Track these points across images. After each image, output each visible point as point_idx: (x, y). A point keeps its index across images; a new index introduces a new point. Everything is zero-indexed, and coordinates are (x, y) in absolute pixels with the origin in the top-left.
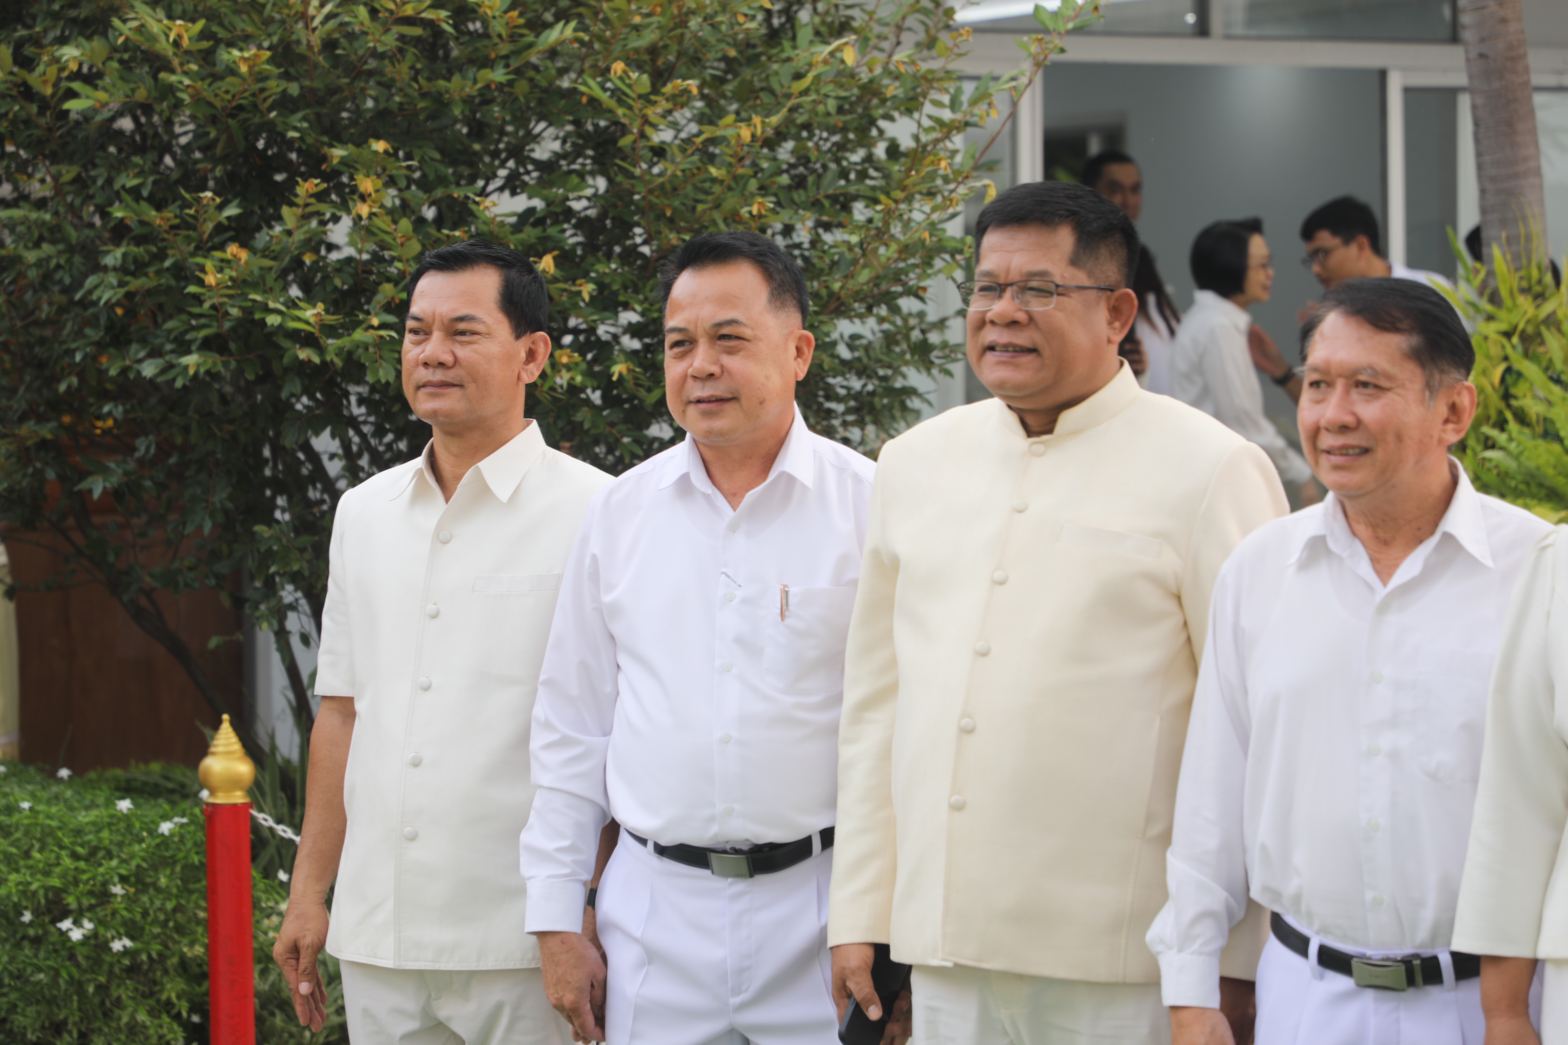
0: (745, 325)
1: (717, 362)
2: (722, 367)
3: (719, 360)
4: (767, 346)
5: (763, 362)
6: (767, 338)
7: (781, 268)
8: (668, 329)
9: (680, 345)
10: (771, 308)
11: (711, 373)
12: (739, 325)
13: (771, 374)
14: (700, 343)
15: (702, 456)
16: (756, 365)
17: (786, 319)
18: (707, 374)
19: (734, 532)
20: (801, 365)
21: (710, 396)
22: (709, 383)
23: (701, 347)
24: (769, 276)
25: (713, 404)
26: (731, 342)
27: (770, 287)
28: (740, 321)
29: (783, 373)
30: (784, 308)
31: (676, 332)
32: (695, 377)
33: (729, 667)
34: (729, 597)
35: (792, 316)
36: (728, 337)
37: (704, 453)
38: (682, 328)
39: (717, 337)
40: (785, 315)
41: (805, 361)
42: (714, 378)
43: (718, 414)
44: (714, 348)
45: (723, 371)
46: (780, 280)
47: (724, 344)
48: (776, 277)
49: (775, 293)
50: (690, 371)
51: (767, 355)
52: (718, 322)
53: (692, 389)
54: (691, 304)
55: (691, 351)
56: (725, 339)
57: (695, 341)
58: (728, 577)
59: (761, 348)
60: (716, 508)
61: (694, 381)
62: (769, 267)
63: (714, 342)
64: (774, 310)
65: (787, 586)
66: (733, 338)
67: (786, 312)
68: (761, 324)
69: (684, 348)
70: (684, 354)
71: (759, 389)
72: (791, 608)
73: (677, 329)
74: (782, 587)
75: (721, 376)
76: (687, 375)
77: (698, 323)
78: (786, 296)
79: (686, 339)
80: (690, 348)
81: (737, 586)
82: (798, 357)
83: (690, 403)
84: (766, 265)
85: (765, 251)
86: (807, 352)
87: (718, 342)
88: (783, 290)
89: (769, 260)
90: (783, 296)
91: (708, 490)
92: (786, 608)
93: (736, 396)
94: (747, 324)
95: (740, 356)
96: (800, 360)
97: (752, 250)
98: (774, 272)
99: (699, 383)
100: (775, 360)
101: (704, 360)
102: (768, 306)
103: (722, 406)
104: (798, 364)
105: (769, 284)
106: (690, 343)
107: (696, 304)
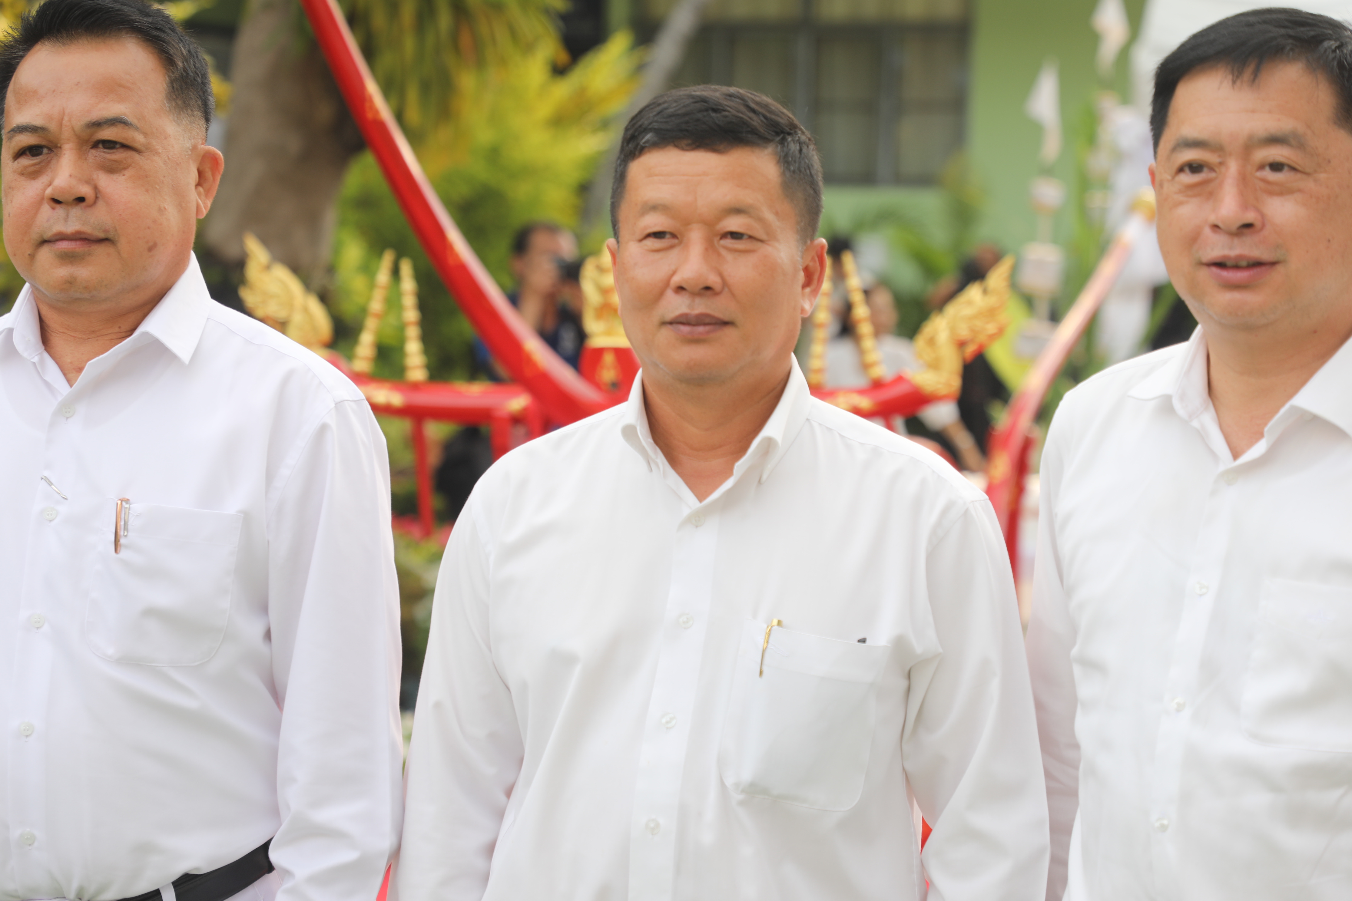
0: (137, 129)
1: (89, 181)
2: (96, 188)
3: (93, 179)
4: (165, 161)
5: (156, 188)
6: (165, 149)
7: (185, 52)
8: (9, 129)
9: (28, 153)
10: (170, 108)
11: (79, 195)
12: (127, 127)
13: (167, 208)
14: (65, 150)
15: (43, 317)
16: (147, 191)
17: (190, 126)
18: (74, 197)
19: (67, 418)
20: (203, 197)
21: (74, 232)
22: (76, 211)
23: (66, 156)
24: (167, 59)
25: (78, 243)
26: (113, 153)
27: (169, 76)
28: (128, 121)
29: (182, 206)
30: (187, 110)
31: (22, 133)
32: (56, 201)
33: (39, 622)
34: (48, 515)
35: (196, 122)
36: (109, 145)
37: (46, 312)
38: (36, 127)
39: (92, 143)
40: (188, 120)
41: (207, 192)
42: (83, 204)
43: (83, 259)
44: (86, 159)
45: (98, 196)
46: (183, 69)
47: (102, 154)
48: (178, 64)
49: (175, 85)
50: (49, 191)
51: (164, 177)
52: (95, 121)
53: (48, 221)
54: (54, 91)
55: (49, 162)
56: (105, 148)
57: (56, 147)
58: (50, 483)
59: (156, 166)
60: (47, 384)
61: (53, 209)
62: (169, 47)
63: (87, 151)
64: (174, 112)
65: (127, 501)
66: (118, 146)
67: (189, 116)
68: (157, 129)
69: (38, 158)
70: (37, 166)
71: (149, 228)
72: (130, 534)
73: (24, 128)
74: (119, 502)
75: (95, 203)
76: (43, 199)
77: (62, 119)
78: (190, 93)
79: (44, 143)
80: (47, 158)
81: (61, 497)
82: (199, 184)
83: (44, 242)
84: (164, 44)
85: (162, 25)
86: (212, 178)
87: (93, 151)
88: (186, 83)
89: (167, 38)
90: (186, 92)
91: (34, 357)
92: (121, 533)
93: (110, 236)
94: (138, 126)
95: (123, 177)
96: (201, 189)
97: (144, 21)
98: (175, 56)
99: (60, 211)
100: (174, 185)
101: (71, 176)
102: (165, 104)
103: (90, 247)
104: (199, 194)
105: (168, 72)
106: (48, 151)
107: (61, 92)
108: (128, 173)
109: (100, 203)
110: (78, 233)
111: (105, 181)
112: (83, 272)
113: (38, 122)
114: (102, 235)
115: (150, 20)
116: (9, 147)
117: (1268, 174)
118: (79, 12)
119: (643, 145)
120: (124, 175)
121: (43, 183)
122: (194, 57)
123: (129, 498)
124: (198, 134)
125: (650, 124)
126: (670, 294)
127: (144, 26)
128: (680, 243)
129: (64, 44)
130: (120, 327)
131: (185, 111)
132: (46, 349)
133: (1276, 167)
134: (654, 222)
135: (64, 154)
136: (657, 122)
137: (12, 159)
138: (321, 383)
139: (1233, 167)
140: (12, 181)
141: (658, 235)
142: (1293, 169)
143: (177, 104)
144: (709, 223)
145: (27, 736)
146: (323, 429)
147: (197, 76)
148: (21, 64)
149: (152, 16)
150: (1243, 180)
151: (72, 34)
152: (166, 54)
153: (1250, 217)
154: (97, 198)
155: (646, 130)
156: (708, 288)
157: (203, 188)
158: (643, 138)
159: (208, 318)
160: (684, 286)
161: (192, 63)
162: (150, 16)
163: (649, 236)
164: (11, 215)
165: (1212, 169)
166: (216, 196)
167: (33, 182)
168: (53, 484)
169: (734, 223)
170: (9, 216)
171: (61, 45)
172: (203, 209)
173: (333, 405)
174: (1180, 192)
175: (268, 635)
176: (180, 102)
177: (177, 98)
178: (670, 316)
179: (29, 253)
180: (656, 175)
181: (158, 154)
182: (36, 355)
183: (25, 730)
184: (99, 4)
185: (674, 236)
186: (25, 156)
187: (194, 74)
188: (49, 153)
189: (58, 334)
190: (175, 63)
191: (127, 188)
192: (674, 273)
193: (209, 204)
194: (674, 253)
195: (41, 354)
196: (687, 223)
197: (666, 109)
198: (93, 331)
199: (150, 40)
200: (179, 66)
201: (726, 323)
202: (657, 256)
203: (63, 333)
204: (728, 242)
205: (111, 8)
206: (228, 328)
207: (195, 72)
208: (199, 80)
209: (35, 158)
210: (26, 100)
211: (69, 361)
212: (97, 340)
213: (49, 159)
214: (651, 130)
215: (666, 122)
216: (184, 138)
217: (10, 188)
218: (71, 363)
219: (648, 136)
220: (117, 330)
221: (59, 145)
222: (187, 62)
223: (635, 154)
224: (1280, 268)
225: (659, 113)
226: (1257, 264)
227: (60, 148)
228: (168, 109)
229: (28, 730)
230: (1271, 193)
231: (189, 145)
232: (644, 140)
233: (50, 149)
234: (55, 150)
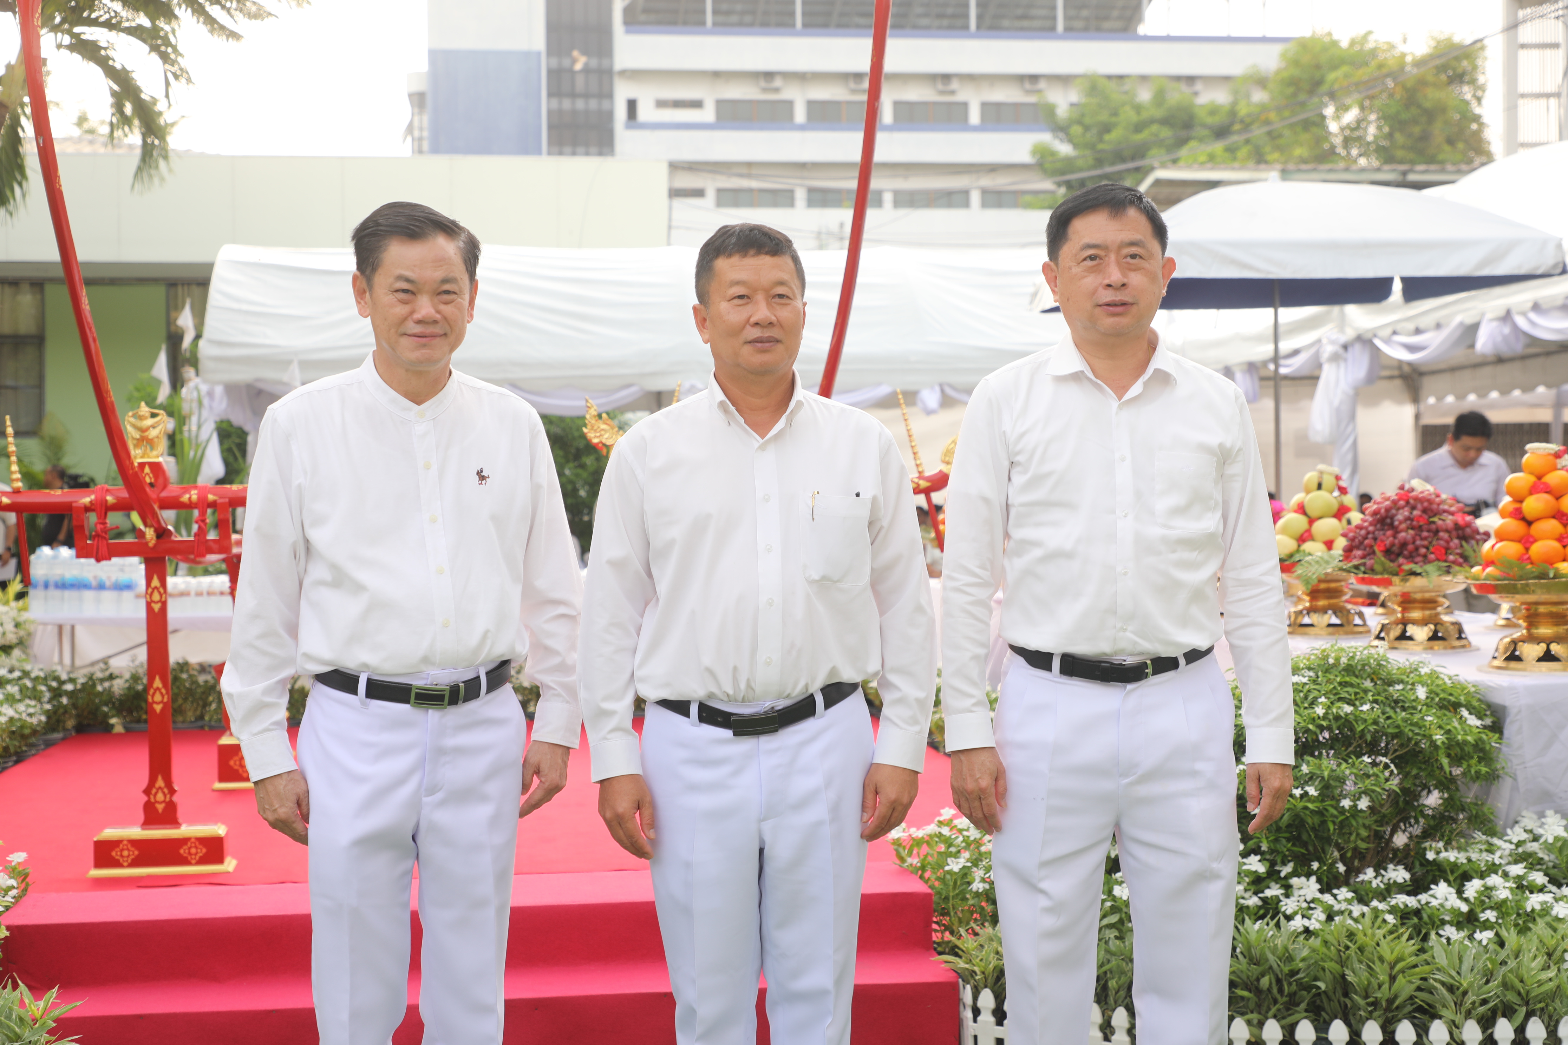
117: (1129, 259)
126: (748, 327)
128: (753, 301)
133: (1133, 256)
134: (737, 291)
139: (1113, 257)
141: (741, 297)
142: (1141, 257)
144: (766, 291)
150: (1118, 264)
153: (1125, 281)
156: (770, 323)
160: (757, 323)
163: (735, 298)
165: (1101, 259)
169: (780, 290)
174: (1085, 270)
178: (750, 339)
185: (748, 297)
192: (751, 316)
194: (750, 306)
196: (755, 290)
201: (778, 341)
202: (740, 308)
204: (777, 300)
224: (1134, 306)
226: (1124, 304)
230: (1131, 270)
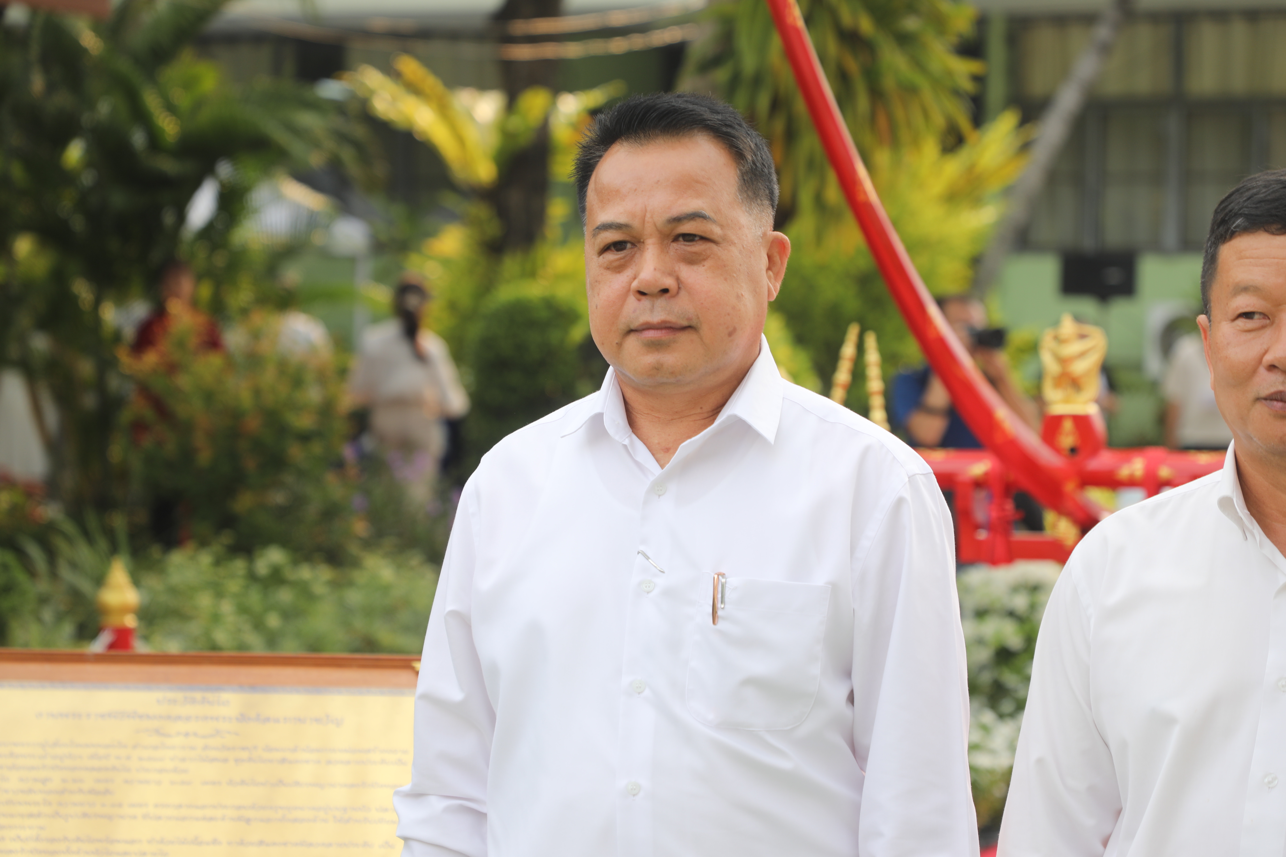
0: (714, 222)
1: (672, 273)
2: (678, 279)
3: (675, 271)
4: (741, 250)
5: (734, 276)
6: (740, 239)
7: (753, 146)
8: (595, 227)
9: (613, 248)
10: (742, 199)
11: (664, 287)
12: (705, 221)
13: (744, 294)
14: (648, 245)
15: (627, 400)
16: (726, 279)
17: (760, 215)
18: (659, 289)
19: (659, 496)
20: (773, 280)
21: (660, 321)
22: (661, 302)
23: (650, 250)
24: (737, 154)
25: (664, 331)
26: (693, 245)
27: (740, 170)
28: (706, 215)
29: (756, 292)
30: (756, 200)
31: (607, 230)
32: (642, 293)
33: (640, 687)
34: (646, 587)
35: (765, 211)
36: (689, 238)
37: (629, 394)
38: (620, 224)
39: (673, 237)
40: (758, 210)
41: (776, 275)
42: (667, 295)
43: (669, 346)
44: (668, 252)
45: (680, 286)
46: (752, 161)
47: (683, 247)
48: (748, 158)
49: (746, 178)
50: (635, 284)
51: (740, 265)
52: (675, 216)
53: (634, 311)
54: (636, 190)
55: (633, 256)
56: (685, 240)
57: (639, 242)
58: (647, 558)
59: (733, 255)
60: (637, 463)
61: (639, 300)
62: (738, 142)
63: (669, 244)
64: (746, 203)
65: (723, 575)
66: (697, 238)
67: (759, 206)
68: (732, 221)
69: (622, 252)
70: (622, 261)
71: (729, 314)
72: (727, 606)
73: (609, 226)
74: (716, 576)
75: (678, 293)
76: (629, 290)
77: (645, 216)
78: (759, 183)
79: (627, 239)
80: (631, 252)
81: (658, 571)
82: (769, 269)
83: (630, 331)
84: (734, 139)
85: (731, 121)
86: (780, 262)
87: (675, 245)
88: (755, 175)
89: (737, 134)
90: (755, 183)
91: (625, 440)
92: (719, 605)
93: (694, 323)
94: (715, 219)
95: (703, 268)
96: (770, 273)
97: (715, 119)
98: (744, 150)
99: (646, 302)
100: (749, 272)
101: (655, 269)
102: (738, 196)
103: (675, 334)
104: (769, 278)
105: (739, 165)
106: (632, 245)
107: (642, 191)
108: (708, 264)
109: (683, 293)
110: (664, 322)
111: (687, 273)
112: (669, 359)
113: (622, 220)
114: (685, 323)
115: (720, 117)
116: (594, 243)
118: (655, 115)
119: (1234, 230)
120: (704, 266)
121: (628, 276)
122: (760, 149)
123: (724, 572)
124: (767, 221)
125: (1240, 209)
126: (1262, 371)
127: (715, 124)
128: (1272, 323)
129: (642, 145)
130: (701, 408)
131: (755, 201)
132: (633, 431)
134: (1244, 302)
135: (648, 249)
136: (1246, 207)
137: (597, 254)
138: (894, 458)
140: (598, 275)
141: (1248, 315)
143: (748, 195)
145: (634, 795)
146: (900, 502)
147: (764, 167)
148: (599, 164)
149: (722, 113)
151: (649, 135)
152: (736, 148)
154: (679, 288)
155: (1237, 215)
157: (772, 271)
158: (1234, 223)
159: (783, 398)
160: (1277, 365)
161: (759, 155)
162: (719, 113)
163: (1240, 316)
164: (598, 307)
166: (784, 279)
167: (618, 275)
168: (649, 558)
170: (597, 308)
171: (639, 145)
172: (774, 292)
173: (908, 479)
175: (851, 699)
176: (750, 194)
177: (748, 189)
178: (1265, 392)
179: (617, 341)
180: (1247, 258)
181: (733, 244)
182: (627, 438)
183: (632, 789)
184: (674, 106)
185: (1264, 315)
186: (609, 251)
187: (761, 166)
188: (632, 248)
189: (643, 415)
190: (745, 157)
191: (708, 278)
192: (1266, 352)
193: (778, 286)
194: (1265, 332)
195: (630, 436)
196: (1279, 303)
197: (1256, 194)
198: (676, 412)
199: (720, 136)
200: (749, 159)
202: (1250, 336)
203: (648, 414)
205: (685, 109)
206: (803, 407)
207: (763, 164)
208: (766, 170)
209: (619, 253)
210: (609, 199)
211: (656, 441)
212: (682, 421)
213: (633, 253)
214: (1241, 215)
215: (1256, 208)
216: (755, 227)
217: (596, 281)
218: (659, 444)
219: (1239, 221)
220: (699, 411)
221: (642, 240)
222: (755, 155)
223: (1225, 238)
225: (1248, 199)
227: (643, 242)
228: (740, 201)
229: (635, 789)
231: (760, 233)
232: (1234, 225)
233: (633, 244)
234: (638, 245)
